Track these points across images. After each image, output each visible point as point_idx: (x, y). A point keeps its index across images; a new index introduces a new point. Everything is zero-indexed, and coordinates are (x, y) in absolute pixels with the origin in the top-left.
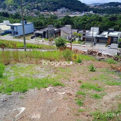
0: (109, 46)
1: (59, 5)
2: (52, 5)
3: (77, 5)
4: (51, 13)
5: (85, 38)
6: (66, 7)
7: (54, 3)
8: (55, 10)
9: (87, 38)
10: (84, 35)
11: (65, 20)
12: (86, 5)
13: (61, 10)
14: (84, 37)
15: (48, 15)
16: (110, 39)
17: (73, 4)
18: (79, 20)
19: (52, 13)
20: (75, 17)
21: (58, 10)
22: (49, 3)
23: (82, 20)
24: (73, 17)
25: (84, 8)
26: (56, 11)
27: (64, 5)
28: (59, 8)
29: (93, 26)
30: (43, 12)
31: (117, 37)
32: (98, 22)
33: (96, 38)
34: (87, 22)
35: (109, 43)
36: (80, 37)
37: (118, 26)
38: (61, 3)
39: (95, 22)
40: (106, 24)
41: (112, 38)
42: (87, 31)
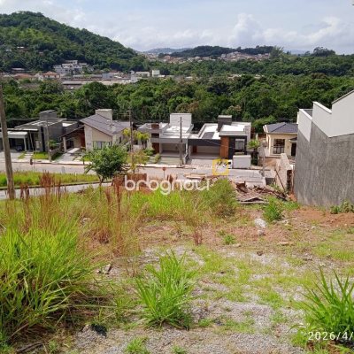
0: (230, 163)
1: (58, 52)
2: (37, 53)
3: (113, 53)
4: (37, 75)
5: (158, 144)
6: (81, 59)
7: (41, 49)
8: (47, 67)
9: (163, 145)
10: (155, 135)
11: (92, 97)
12: (137, 55)
13: (66, 66)
14: (156, 140)
15: (29, 82)
16: (227, 142)
17: (99, 51)
18: (132, 95)
19: (40, 77)
20: (116, 85)
21: (57, 68)
22: (26, 46)
23: (139, 94)
24: (110, 87)
25: (131, 61)
26: (53, 70)
27: (75, 53)
28: (60, 62)
29: (174, 110)
30: (11, 73)
31: (245, 137)
32: (186, 99)
33: (190, 141)
34: (155, 100)
35: (227, 155)
36: (144, 142)
37: (238, 107)
38: (63, 47)
39: (179, 98)
40: (208, 103)
41: (232, 139)
42: (163, 125)
